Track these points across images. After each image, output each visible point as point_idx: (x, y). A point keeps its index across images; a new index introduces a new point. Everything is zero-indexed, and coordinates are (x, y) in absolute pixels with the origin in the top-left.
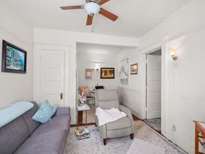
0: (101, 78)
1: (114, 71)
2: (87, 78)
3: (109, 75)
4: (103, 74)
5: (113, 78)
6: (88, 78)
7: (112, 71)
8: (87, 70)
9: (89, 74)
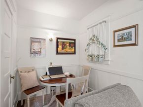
0: (57, 53)
1: (75, 43)
2: (33, 53)
3: (68, 49)
4: (60, 47)
5: (74, 53)
6: (35, 53)
7: (73, 43)
8: (33, 40)
9: (36, 46)
